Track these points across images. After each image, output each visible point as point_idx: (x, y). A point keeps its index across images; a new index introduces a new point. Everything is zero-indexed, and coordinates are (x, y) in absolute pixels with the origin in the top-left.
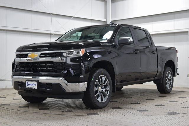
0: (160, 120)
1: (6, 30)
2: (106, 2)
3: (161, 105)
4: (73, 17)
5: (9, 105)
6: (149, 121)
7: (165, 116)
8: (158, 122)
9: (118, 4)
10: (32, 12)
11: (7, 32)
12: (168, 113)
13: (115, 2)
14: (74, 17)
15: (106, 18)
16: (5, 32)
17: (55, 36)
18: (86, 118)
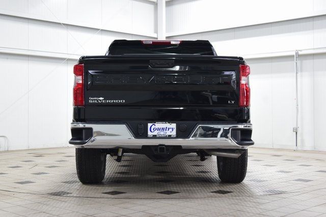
2: (156, 4)
4: (99, 29)
9: (178, 8)
10: (29, 21)
13: (172, 5)
14: (102, 30)
15: (156, 32)
17: (69, 62)
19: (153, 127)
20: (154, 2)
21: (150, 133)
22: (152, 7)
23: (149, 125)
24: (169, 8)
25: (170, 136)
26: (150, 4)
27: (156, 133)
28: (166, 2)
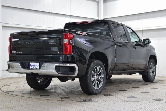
0: (145, 105)
1: (12, 27)
2: (98, 2)
3: (147, 92)
4: (69, 15)
5: (13, 92)
6: (135, 106)
7: (150, 102)
8: (144, 107)
9: (109, 4)
10: (35, 12)
11: (13, 28)
12: (153, 99)
13: (106, 2)
14: (71, 15)
15: (98, 16)
16: (11, 28)
18: (81, 103)
19: (31, 64)
20: (97, 1)
21: (30, 67)
22: (96, 3)
23: (30, 63)
24: (105, 4)
25: (37, 68)
26: (95, 2)
27: (32, 67)
28: (103, 1)
